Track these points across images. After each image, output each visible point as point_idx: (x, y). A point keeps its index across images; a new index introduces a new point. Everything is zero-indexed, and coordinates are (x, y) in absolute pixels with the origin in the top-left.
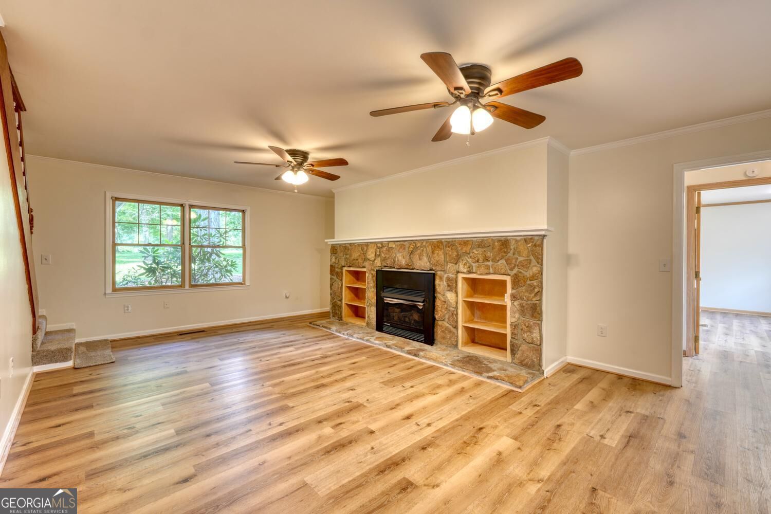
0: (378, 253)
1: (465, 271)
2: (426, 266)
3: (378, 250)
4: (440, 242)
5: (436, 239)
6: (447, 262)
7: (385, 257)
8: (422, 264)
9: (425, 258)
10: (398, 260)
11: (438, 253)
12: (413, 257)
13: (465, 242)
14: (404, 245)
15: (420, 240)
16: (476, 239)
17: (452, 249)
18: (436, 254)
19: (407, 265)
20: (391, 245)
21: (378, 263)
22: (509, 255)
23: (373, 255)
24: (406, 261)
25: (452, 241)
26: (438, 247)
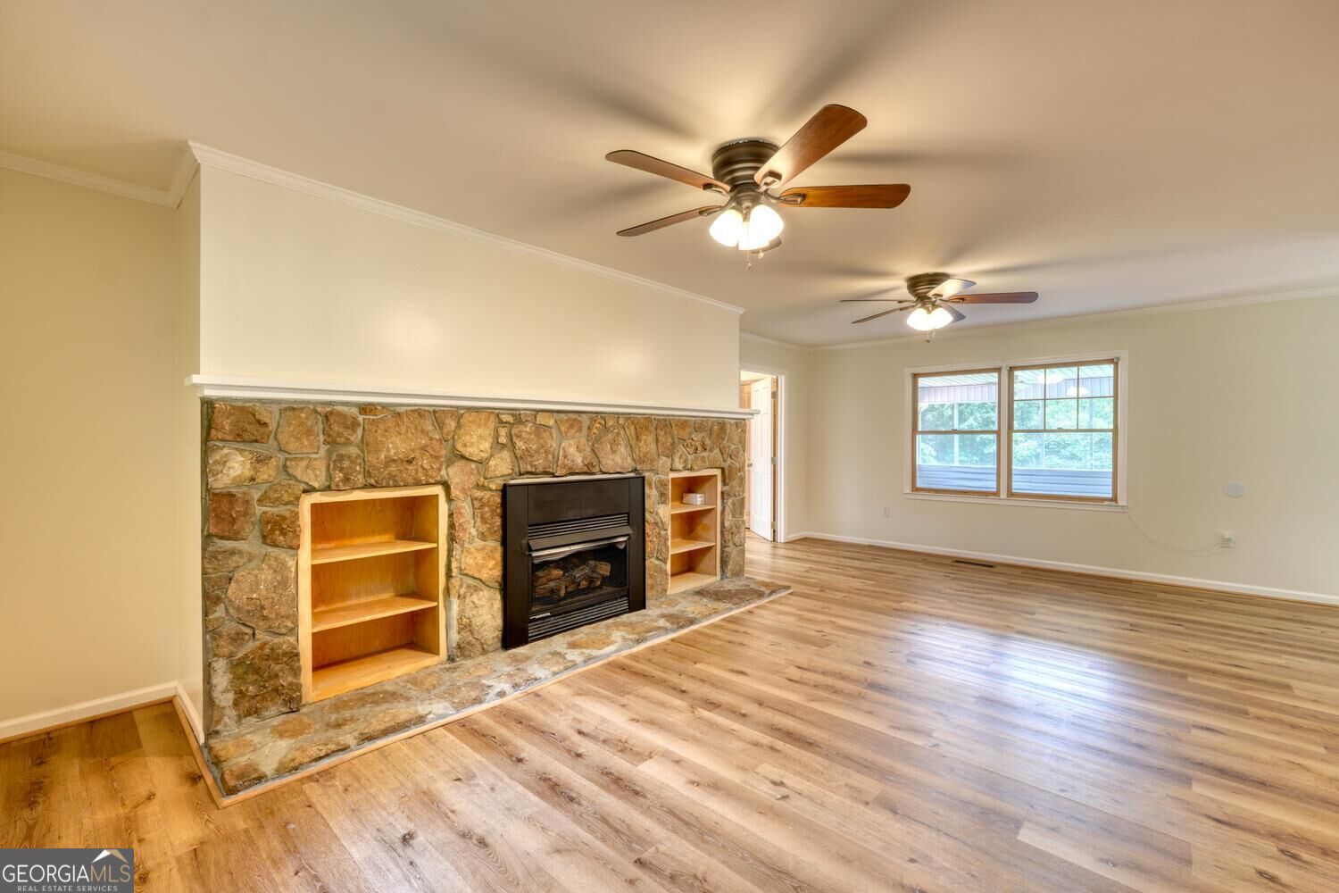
0: (503, 440)
1: (681, 467)
2: (626, 465)
3: (503, 432)
4: (648, 418)
5: (643, 414)
6: (659, 455)
7: (527, 450)
8: (617, 462)
9: (623, 450)
10: (565, 457)
11: (645, 440)
12: (598, 448)
13: (683, 423)
14: (579, 421)
15: (613, 413)
16: (694, 419)
17: (665, 433)
18: (643, 442)
19: (588, 465)
20: (541, 419)
21: (502, 466)
22: (724, 442)
23: (486, 445)
24: (584, 458)
25: (665, 420)
26: (647, 428)
